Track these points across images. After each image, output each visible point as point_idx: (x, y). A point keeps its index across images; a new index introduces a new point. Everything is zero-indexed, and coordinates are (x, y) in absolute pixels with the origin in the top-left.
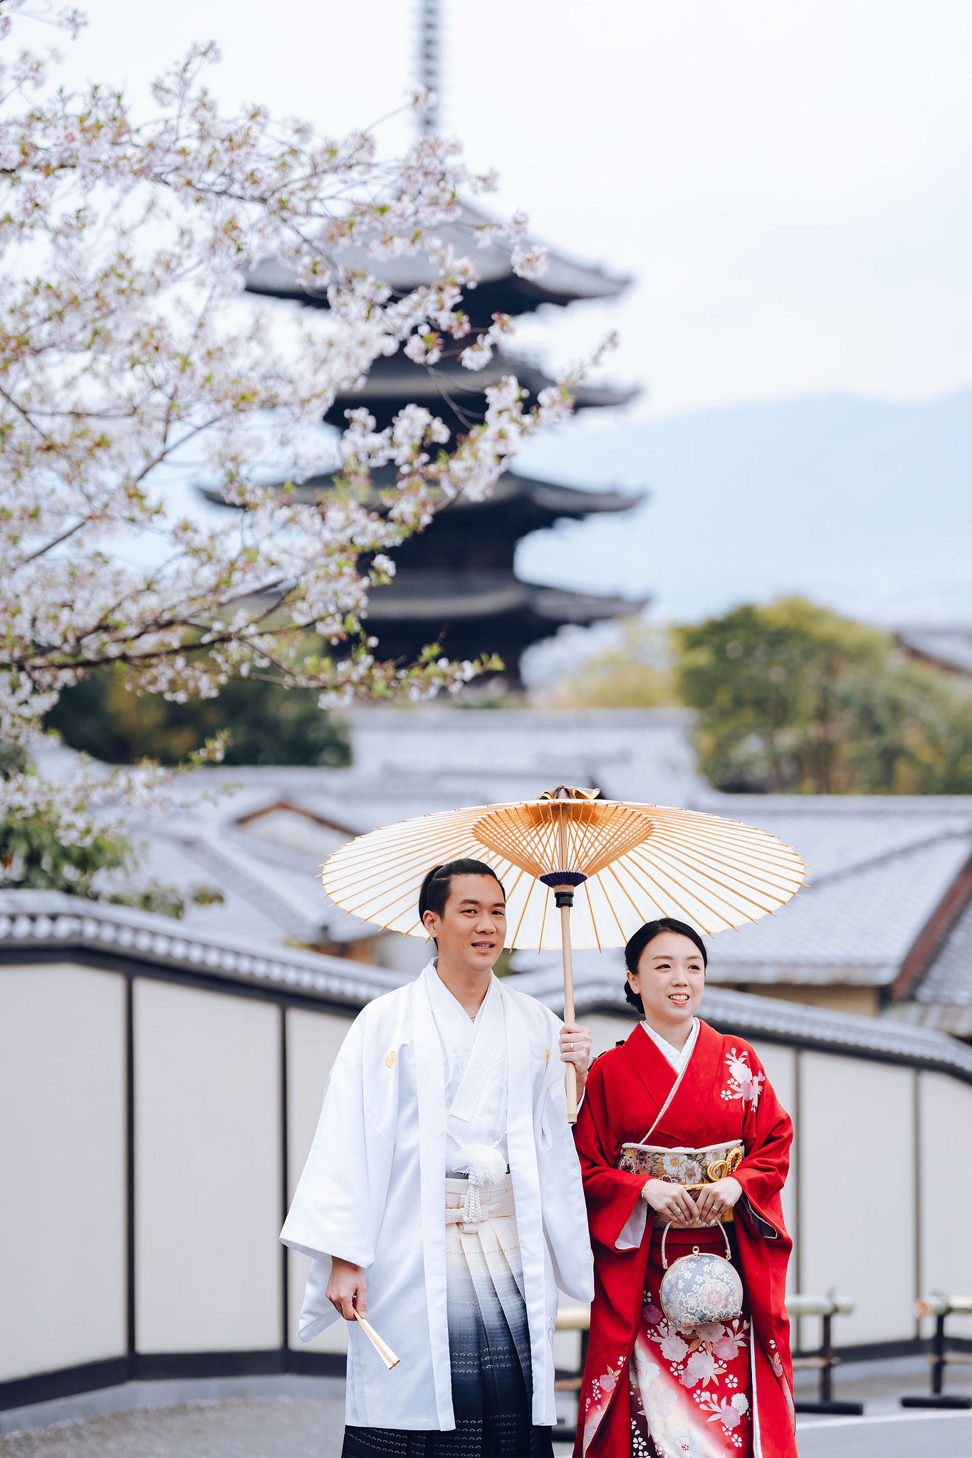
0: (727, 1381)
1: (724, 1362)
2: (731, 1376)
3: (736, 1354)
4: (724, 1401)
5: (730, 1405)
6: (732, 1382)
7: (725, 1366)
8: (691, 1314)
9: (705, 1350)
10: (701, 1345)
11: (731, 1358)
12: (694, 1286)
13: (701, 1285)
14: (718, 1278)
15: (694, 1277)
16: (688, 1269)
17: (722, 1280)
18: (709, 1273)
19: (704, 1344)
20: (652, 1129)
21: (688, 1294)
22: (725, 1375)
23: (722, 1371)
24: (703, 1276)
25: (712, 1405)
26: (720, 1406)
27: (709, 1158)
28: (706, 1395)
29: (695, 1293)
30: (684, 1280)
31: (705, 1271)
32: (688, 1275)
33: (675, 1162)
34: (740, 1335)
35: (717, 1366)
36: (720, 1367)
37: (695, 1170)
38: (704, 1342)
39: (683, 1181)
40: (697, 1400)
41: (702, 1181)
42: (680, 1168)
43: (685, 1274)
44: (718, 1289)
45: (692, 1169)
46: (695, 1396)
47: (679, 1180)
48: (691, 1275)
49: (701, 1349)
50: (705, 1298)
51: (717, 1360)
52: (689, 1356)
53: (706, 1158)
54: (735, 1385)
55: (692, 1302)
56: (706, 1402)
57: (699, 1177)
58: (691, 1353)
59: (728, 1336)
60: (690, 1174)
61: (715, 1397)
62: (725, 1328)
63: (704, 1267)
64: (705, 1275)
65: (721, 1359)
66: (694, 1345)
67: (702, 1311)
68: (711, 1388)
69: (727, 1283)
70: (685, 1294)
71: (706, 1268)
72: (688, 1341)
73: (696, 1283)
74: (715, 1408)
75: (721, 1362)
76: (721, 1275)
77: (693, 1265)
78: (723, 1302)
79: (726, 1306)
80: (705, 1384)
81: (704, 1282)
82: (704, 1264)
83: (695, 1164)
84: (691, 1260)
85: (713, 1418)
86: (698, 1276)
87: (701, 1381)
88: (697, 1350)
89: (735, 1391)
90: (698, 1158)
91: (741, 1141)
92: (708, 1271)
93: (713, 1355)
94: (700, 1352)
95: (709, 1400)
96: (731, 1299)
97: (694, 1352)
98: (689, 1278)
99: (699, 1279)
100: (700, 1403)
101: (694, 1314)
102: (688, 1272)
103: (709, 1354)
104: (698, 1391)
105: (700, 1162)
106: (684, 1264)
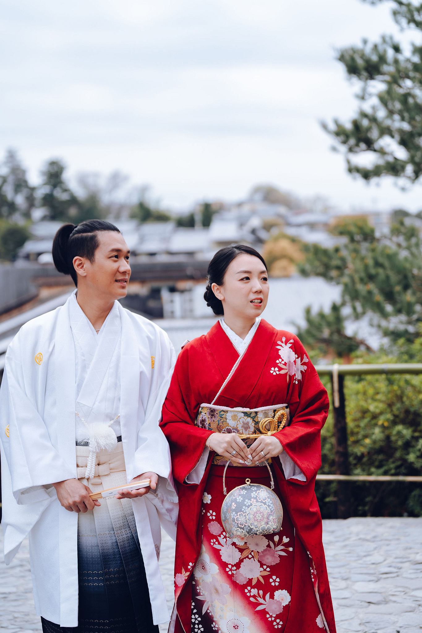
0: (271, 580)
1: (268, 567)
2: (274, 577)
3: (278, 561)
4: (268, 596)
5: (273, 598)
6: (275, 581)
7: (268, 569)
8: (241, 528)
9: (253, 557)
10: (251, 554)
11: (273, 564)
12: (244, 507)
13: (248, 506)
14: (261, 502)
15: (244, 501)
16: (240, 495)
17: (265, 504)
18: (256, 498)
19: (252, 553)
20: (218, 394)
21: (239, 513)
22: (270, 576)
23: (266, 573)
24: (250, 500)
25: (259, 599)
26: (264, 599)
27: (260, 416)
28: (254, 591)
29: (244, 513)
30: (236, 503)
31: (252, 496)
32: (239, 499)
33: (234, 417)
34: (281, 547)
35: (262, 569)
36: (265, 570)
37: (250, 424)
38: (252, 551)
39: (241, 431)
40: (248, 594)
41: (255, 432)
42: (239, 423)
43: (238, 498)
44: (262, 510)
45: (247, 423)
46: (246, 591)
47: (238, 431)
48: (242, 499)
49: (250, 556)
50: (251, 516)
51: (262, 565)
52: (241, 561)
53: (258, 416)
54: (277, 584)
55: (242, 520)
56: (254, 596)
57: (252, 429)
58: (243, 560)
59: (270, 547)
60: (246, 427)
61: (261, 592)
62: (268, 541)
63: (252, 494)
64: (252, 500)
65: (265, 565)
66: (245, 553)
67: (249, 526)
68: (258, 585)
69: (269, 506)
70: (236, 513)
71: (253, 494)
72: (241, 550)
73: (245, 505)
74: (261, 600)
75: (265, 567)
76: (264, 500)
77: (244, 492)
78: (265, 520)
79: (267, 523)
80: (254, 583)
81: (251, 505)
82: (252, 491)
83: (249, 420)
84: (244, 488)
85: (259, 608)
86: (247, 500)
87: (250, 580)
88: (247, 557)
89: (277, 588)
90: (252, 415)
91: (285, 405)
92: (255, 496)
93: (259, 561)
94: (250, 559)
95: (256, 594)
96: (271, 518)
97: (245, 558)
98: (240, 501)
99: (247, 502)
100: (251, 596)
101: (243, 529)
102: (240, 497)
103: (256, 561)
104: (249, 588)
105: (253, 418)
106: (238, 491)
